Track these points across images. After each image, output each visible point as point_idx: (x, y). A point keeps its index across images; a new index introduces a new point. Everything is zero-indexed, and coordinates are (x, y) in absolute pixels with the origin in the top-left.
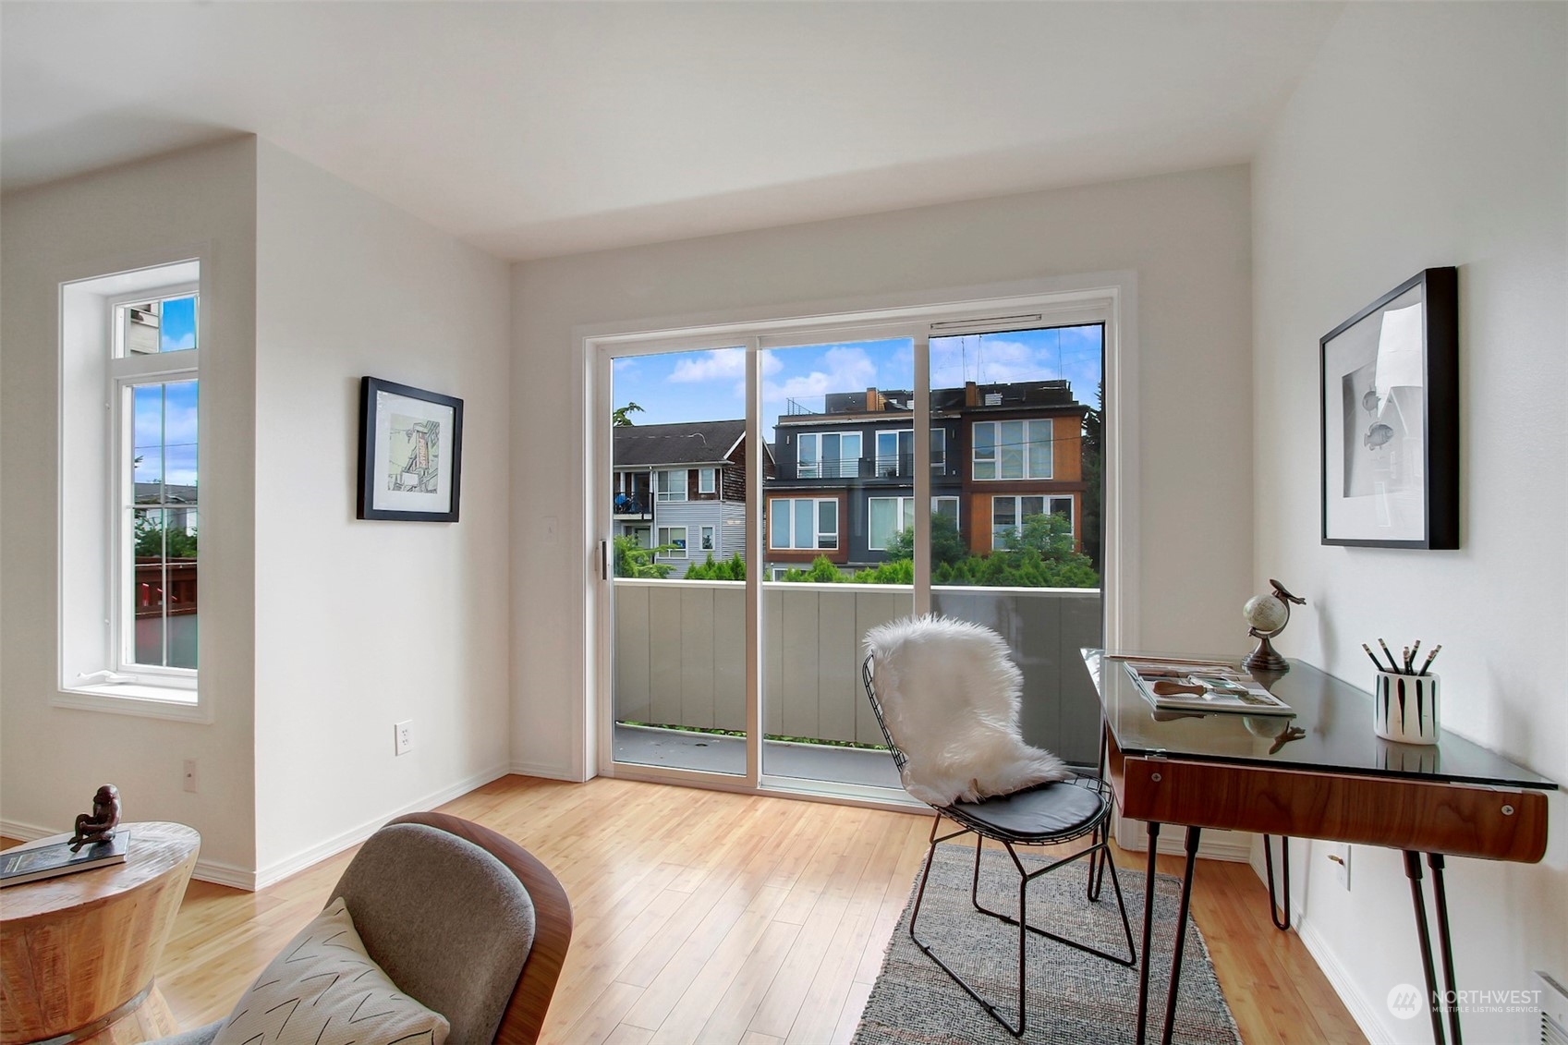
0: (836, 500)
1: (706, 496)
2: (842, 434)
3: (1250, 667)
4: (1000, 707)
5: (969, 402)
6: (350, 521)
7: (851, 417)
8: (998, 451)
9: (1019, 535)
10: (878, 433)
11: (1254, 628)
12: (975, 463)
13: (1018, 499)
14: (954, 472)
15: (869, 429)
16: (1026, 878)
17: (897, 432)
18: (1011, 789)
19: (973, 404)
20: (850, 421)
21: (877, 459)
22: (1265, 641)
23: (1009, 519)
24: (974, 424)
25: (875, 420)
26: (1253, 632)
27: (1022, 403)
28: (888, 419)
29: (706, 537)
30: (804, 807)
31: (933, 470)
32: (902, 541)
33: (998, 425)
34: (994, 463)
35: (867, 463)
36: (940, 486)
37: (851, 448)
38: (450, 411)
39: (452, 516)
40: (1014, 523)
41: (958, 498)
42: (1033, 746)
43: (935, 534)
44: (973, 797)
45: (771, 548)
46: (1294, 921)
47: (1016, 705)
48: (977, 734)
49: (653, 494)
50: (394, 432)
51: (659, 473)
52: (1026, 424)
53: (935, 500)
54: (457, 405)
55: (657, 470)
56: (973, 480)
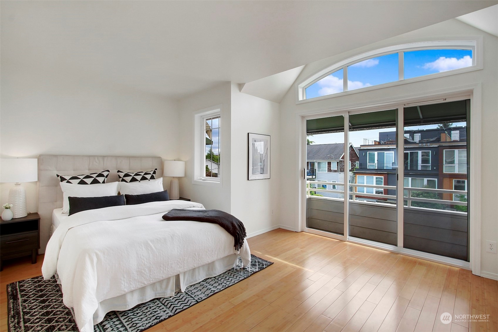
0: (383, 177)
1: (334, 171)
2: (385, 152)
8: (456, 162)
12: (445, 166)
14: (435, 168)
20: (389, 147)
24: (444, 150)
31: (425, 167)
33: (456, 151)
34: (454, 166)
36: (428, 174)
37: (389, 158)
41: (437, 179)
49: (316, 169)
51: (318, 163)
53: (426, 180)
55: (317, 162)
56: (444, 172)
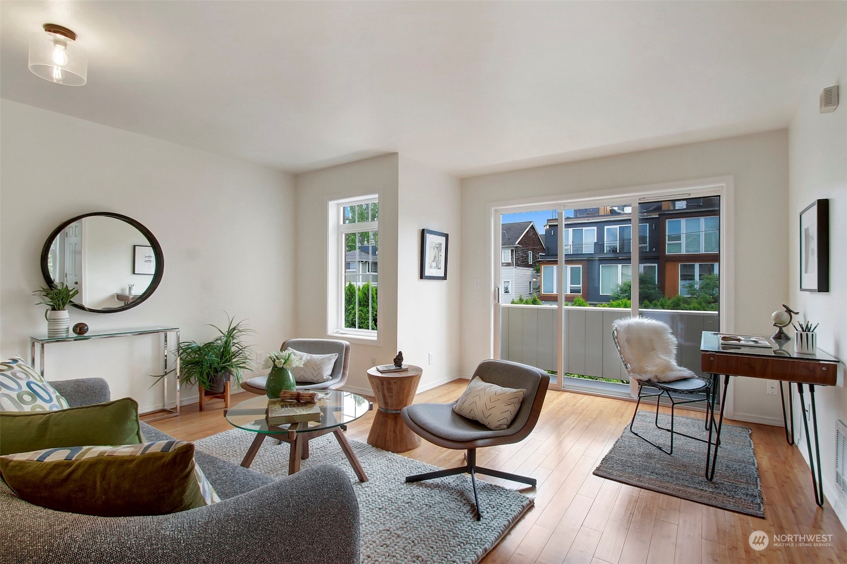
0: (581, 266)
1: (506, 264)
2: (584, 229)
3: (773, 338)
4: (667, 352)
5: (664, 208)
6: (418, 280)
7: (590, 219)
8: (683, 237)
9: (697, 287)
10: (606, 227)
11: (775, 323)
12: (668, 244)
13: (697, 266)
14: (654, 249)
15: (600, 225)
16: (674, 404)
17: (618, 227)
18: (671, 379)
19: (667, 209)
20: (589, 221)
21: (605, 243)
22: (781, 328)
23: (692, 277)
24: (667, 221)
25: (604, 220)
26: (775, 325)
27: (700, 207)
28: (613, 219)
29: (506, 287)
30: (582, 397)
31: (640, 248)
32: (621, 290)
33: (683, 221)
34: (680, 244)
35: (599, 245)
36: (644, 258)
37: (590, 236)
38: (445, 238)
39: (445, 278)
40: (694, 279)
41: (657, 264)
42: (681, 367)
43: (642, 286)
44: (656, 380)
45: (543, 293)
46: (796, 441)
47: (675, 352)
48: (658, 361)
50: (430, 247)
52: (702, 220)
53: (642, 266)
54: (446, 236)
56: (667, 254)
